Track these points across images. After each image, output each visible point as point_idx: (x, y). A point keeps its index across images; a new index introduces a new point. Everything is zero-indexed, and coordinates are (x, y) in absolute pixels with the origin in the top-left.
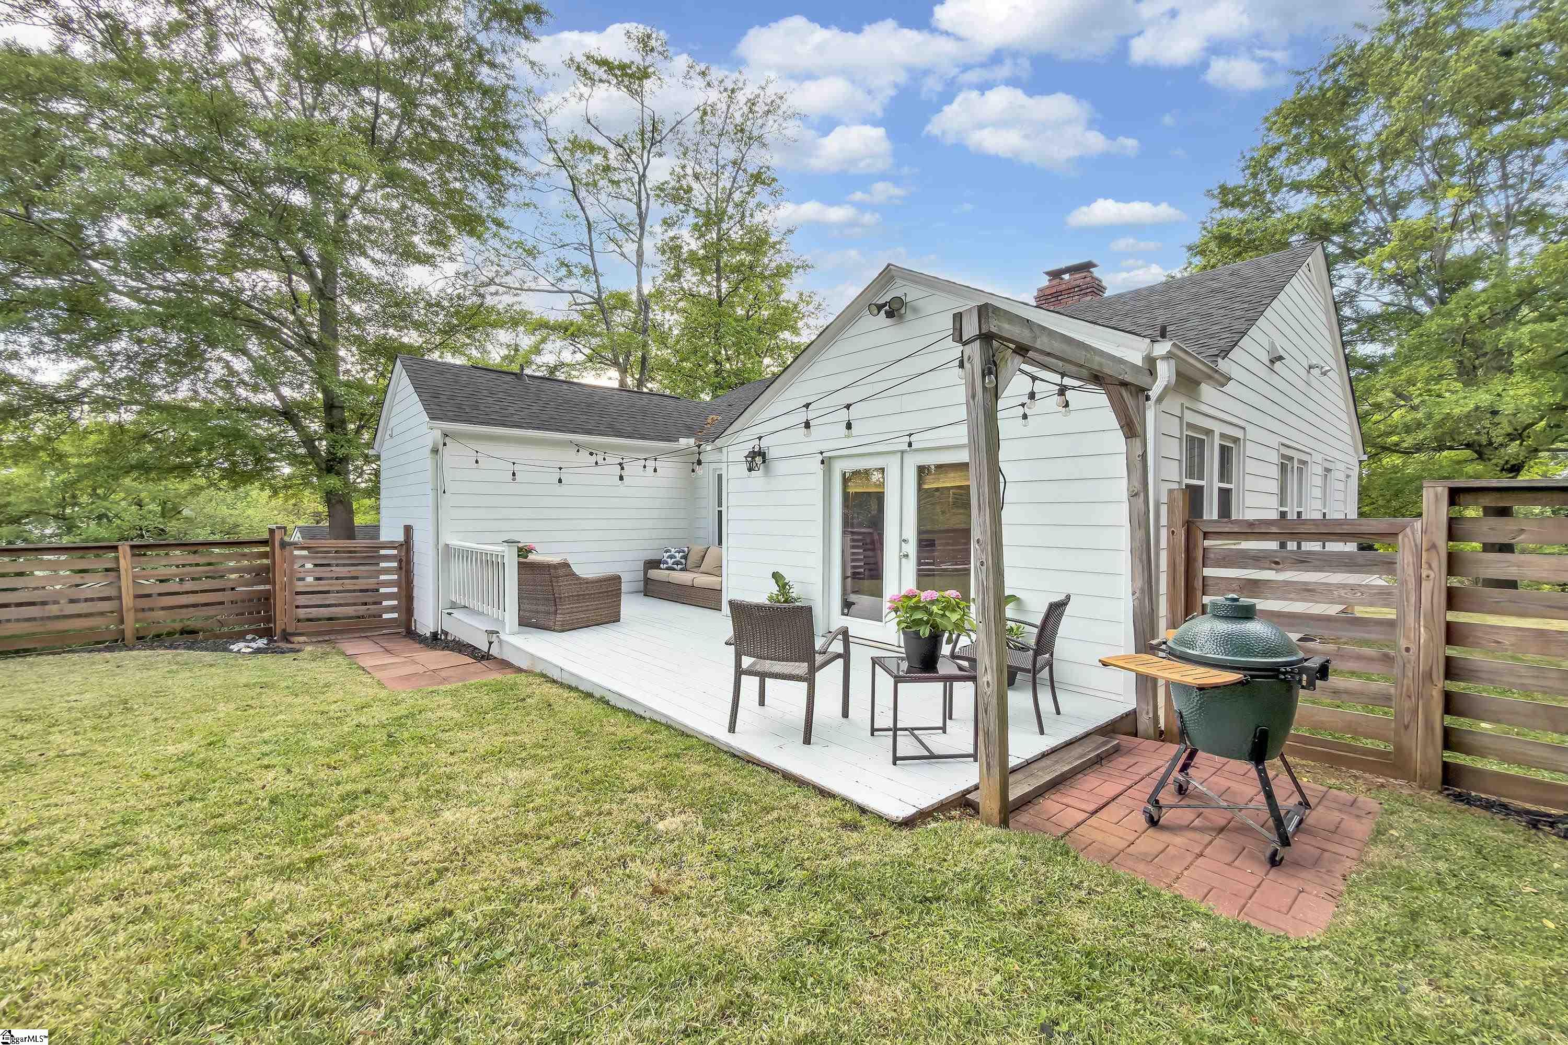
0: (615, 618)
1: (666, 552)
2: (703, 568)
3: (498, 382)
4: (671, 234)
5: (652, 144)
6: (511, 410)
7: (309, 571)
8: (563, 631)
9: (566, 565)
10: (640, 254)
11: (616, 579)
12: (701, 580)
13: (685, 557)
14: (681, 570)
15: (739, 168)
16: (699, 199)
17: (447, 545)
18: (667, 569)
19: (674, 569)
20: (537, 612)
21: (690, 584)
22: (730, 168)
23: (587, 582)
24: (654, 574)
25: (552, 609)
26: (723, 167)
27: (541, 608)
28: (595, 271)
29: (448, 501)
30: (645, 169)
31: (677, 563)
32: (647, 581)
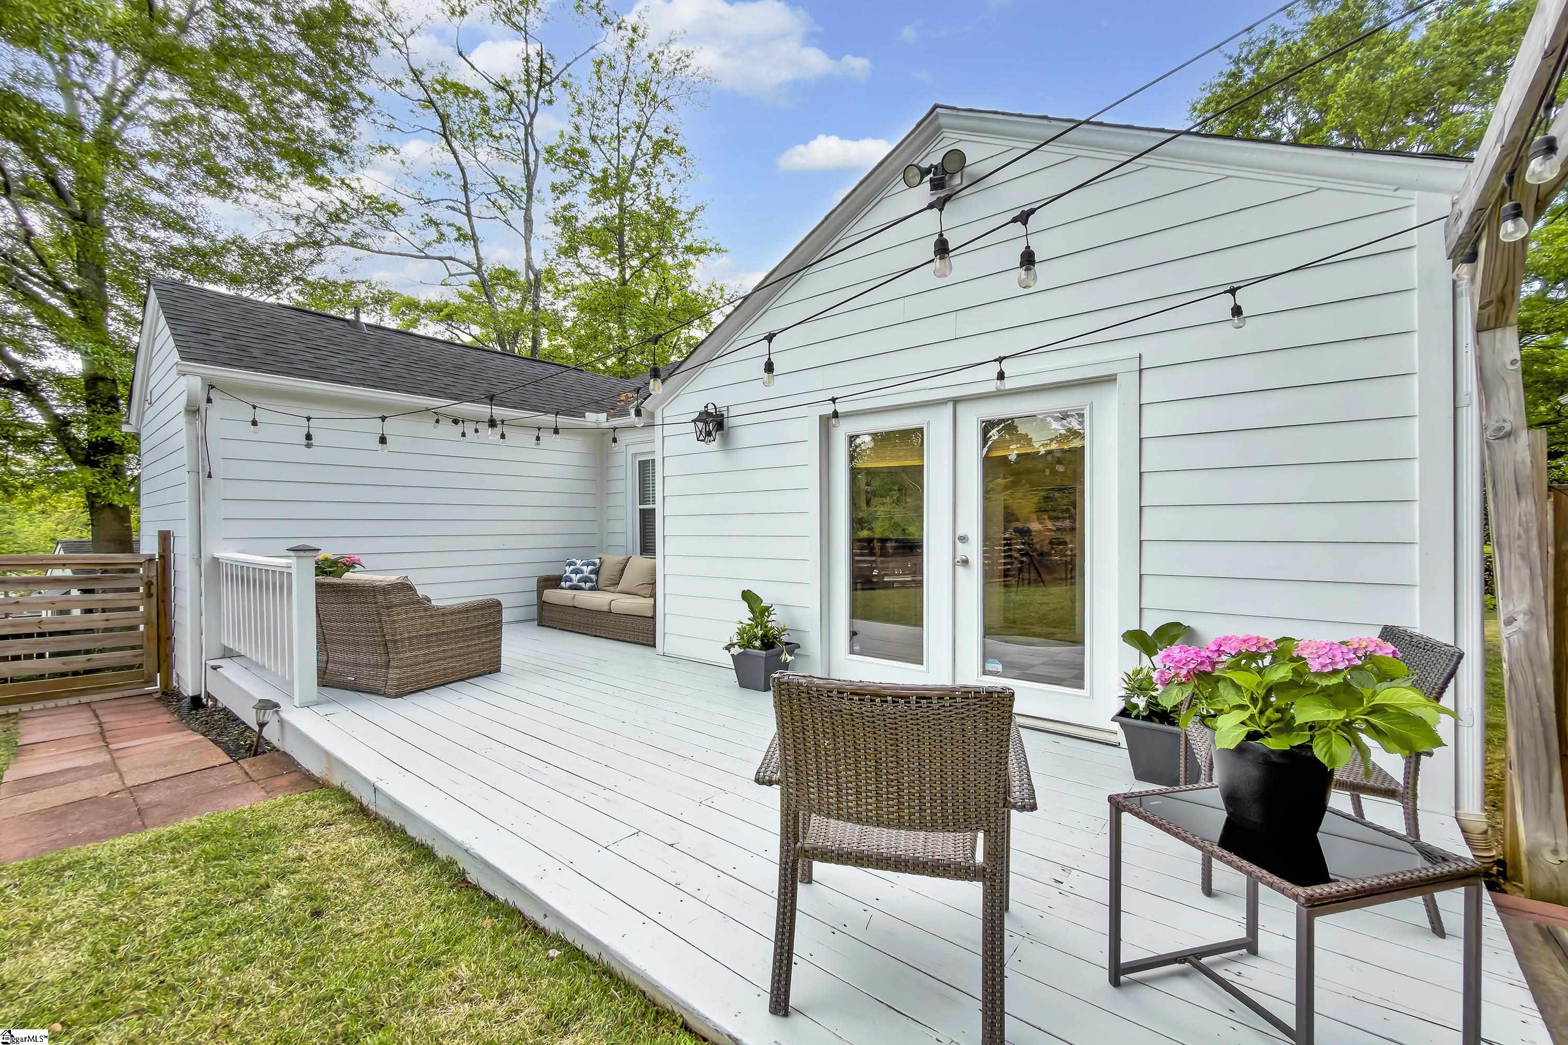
0: (493, 667)
1: (570, 564)
2: (620, 587)
3: (319, 327)
4: (564, 201)
5: (540, 87)
6: (334, 361)
7: (76, 602)
8: (397, 696)
9: (405, 587)
10: (528, 221)
11: (495, 607)
12: (623, 603)
13: (596, 572)
14: (591, 589)
15: (644, 133)
16: (597, 165)
17: (216, 560)
18: (571, 588)
19: (581, 589)
20: (357, 665)
21: (606, 608)
22: (633, 132)
23: (444, 613)
24: (551, 595)
25: (382, 659)
26: (626, 130)
27: (363, 658)
28: (474, 234)
29: (215, 488)
30: (532, 117)
31: (586, 580)
32: (542, 604)
